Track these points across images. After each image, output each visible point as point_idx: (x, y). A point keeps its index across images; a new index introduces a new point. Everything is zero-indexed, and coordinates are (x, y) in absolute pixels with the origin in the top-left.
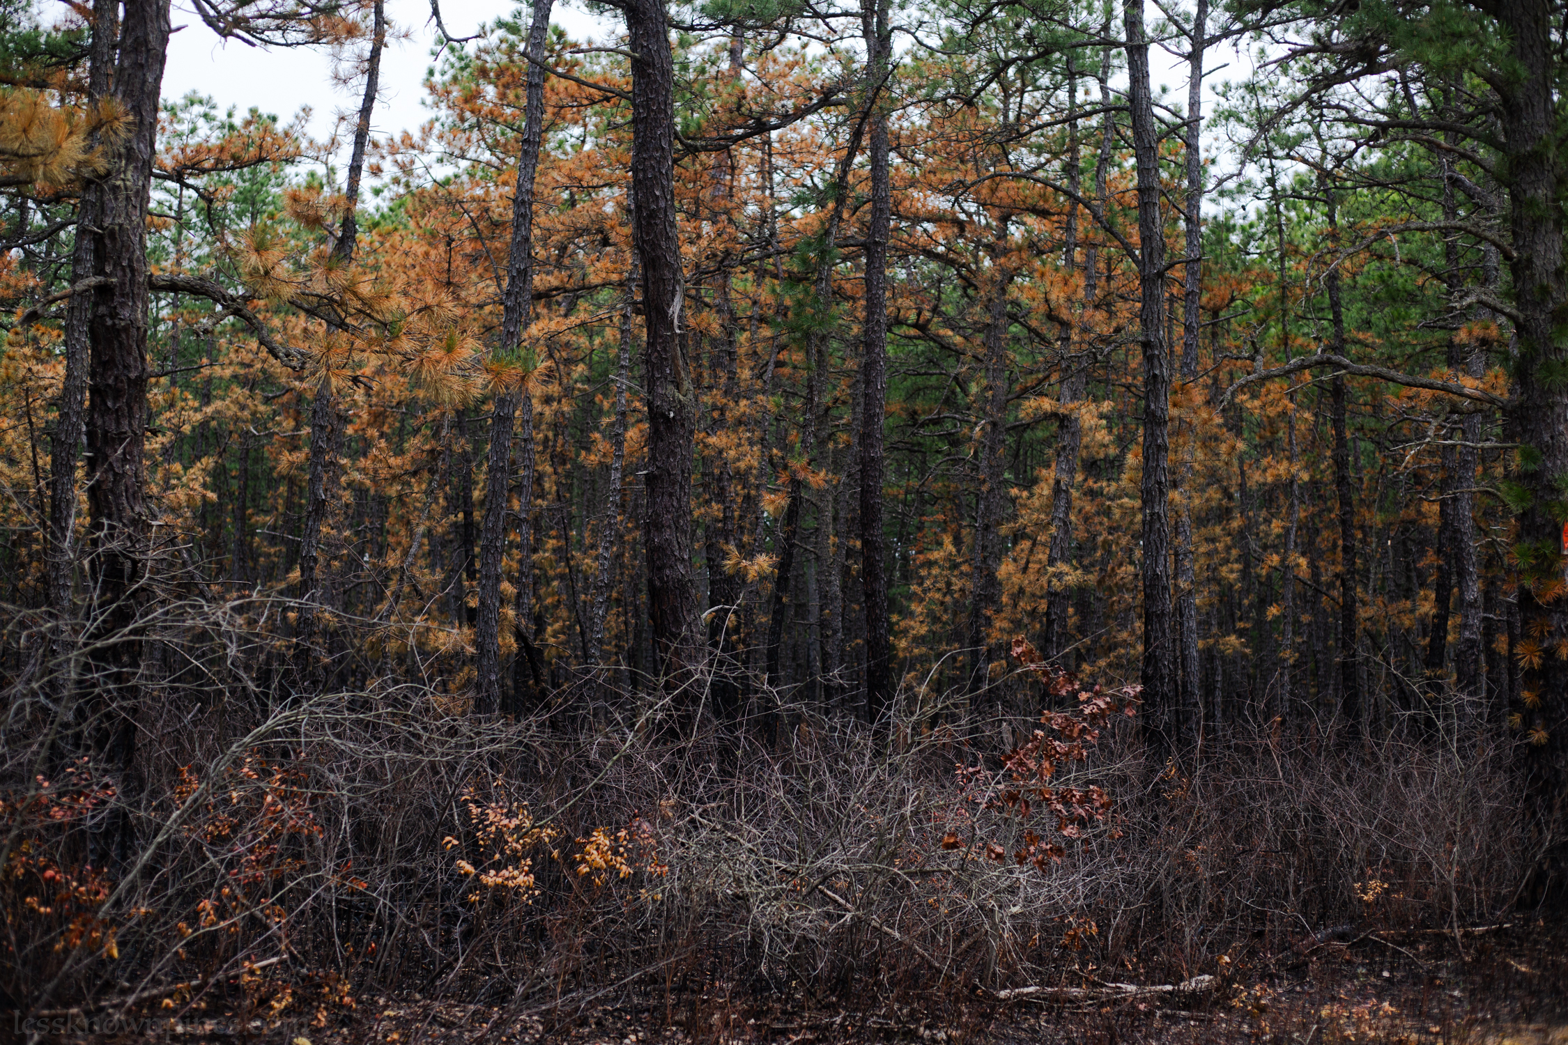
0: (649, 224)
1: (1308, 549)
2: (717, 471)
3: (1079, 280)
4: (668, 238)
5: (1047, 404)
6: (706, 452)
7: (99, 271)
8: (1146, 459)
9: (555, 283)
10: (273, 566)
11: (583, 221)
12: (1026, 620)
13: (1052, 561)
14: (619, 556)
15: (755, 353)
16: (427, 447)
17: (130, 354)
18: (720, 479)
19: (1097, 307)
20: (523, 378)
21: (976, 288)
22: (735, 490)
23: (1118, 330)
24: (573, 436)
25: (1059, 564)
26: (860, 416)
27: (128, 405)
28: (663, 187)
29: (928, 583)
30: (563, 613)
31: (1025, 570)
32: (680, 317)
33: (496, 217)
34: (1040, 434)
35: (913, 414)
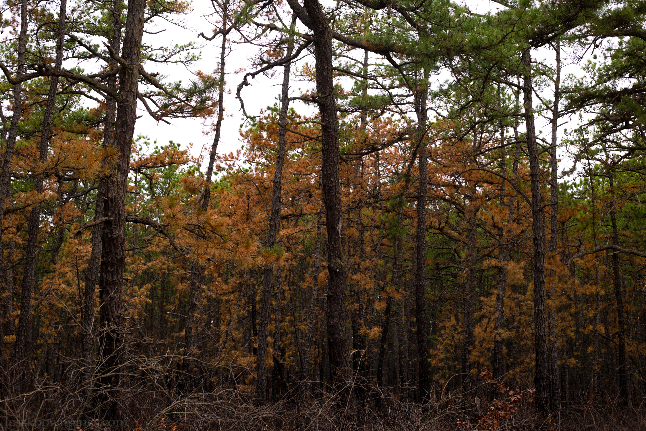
0: (329, 192)
1: (604, 321)
2: (356, 290)
3: (507, 211)
4: (336, 198)
5: (494, 262)
6: (352, 282)
7: (106, 215)
8: (536, 287)
9: (290, 212)
10: (174, 327)
11: (301, 188)
12: (486, 352)
13: (496, 328)
14: (316, 324)
15: (372, 240)
16: (238, 282)
17: (118, 248)
18: (358, 293)
19: (514, 221)
20: (277, 260)
21: (463, 213)
22: (364, 298)
23: (522, 232)
24: (297, 274)
25: (499, 329)
26: (416, 267)
27: (117, 269)
28: (334, 177)
29: (445, 336)
30: (292, 347)
31: (485, 331)
32: (341, 230)
33: (266, 186)
34: (491, 273)
35: (437, 264)
